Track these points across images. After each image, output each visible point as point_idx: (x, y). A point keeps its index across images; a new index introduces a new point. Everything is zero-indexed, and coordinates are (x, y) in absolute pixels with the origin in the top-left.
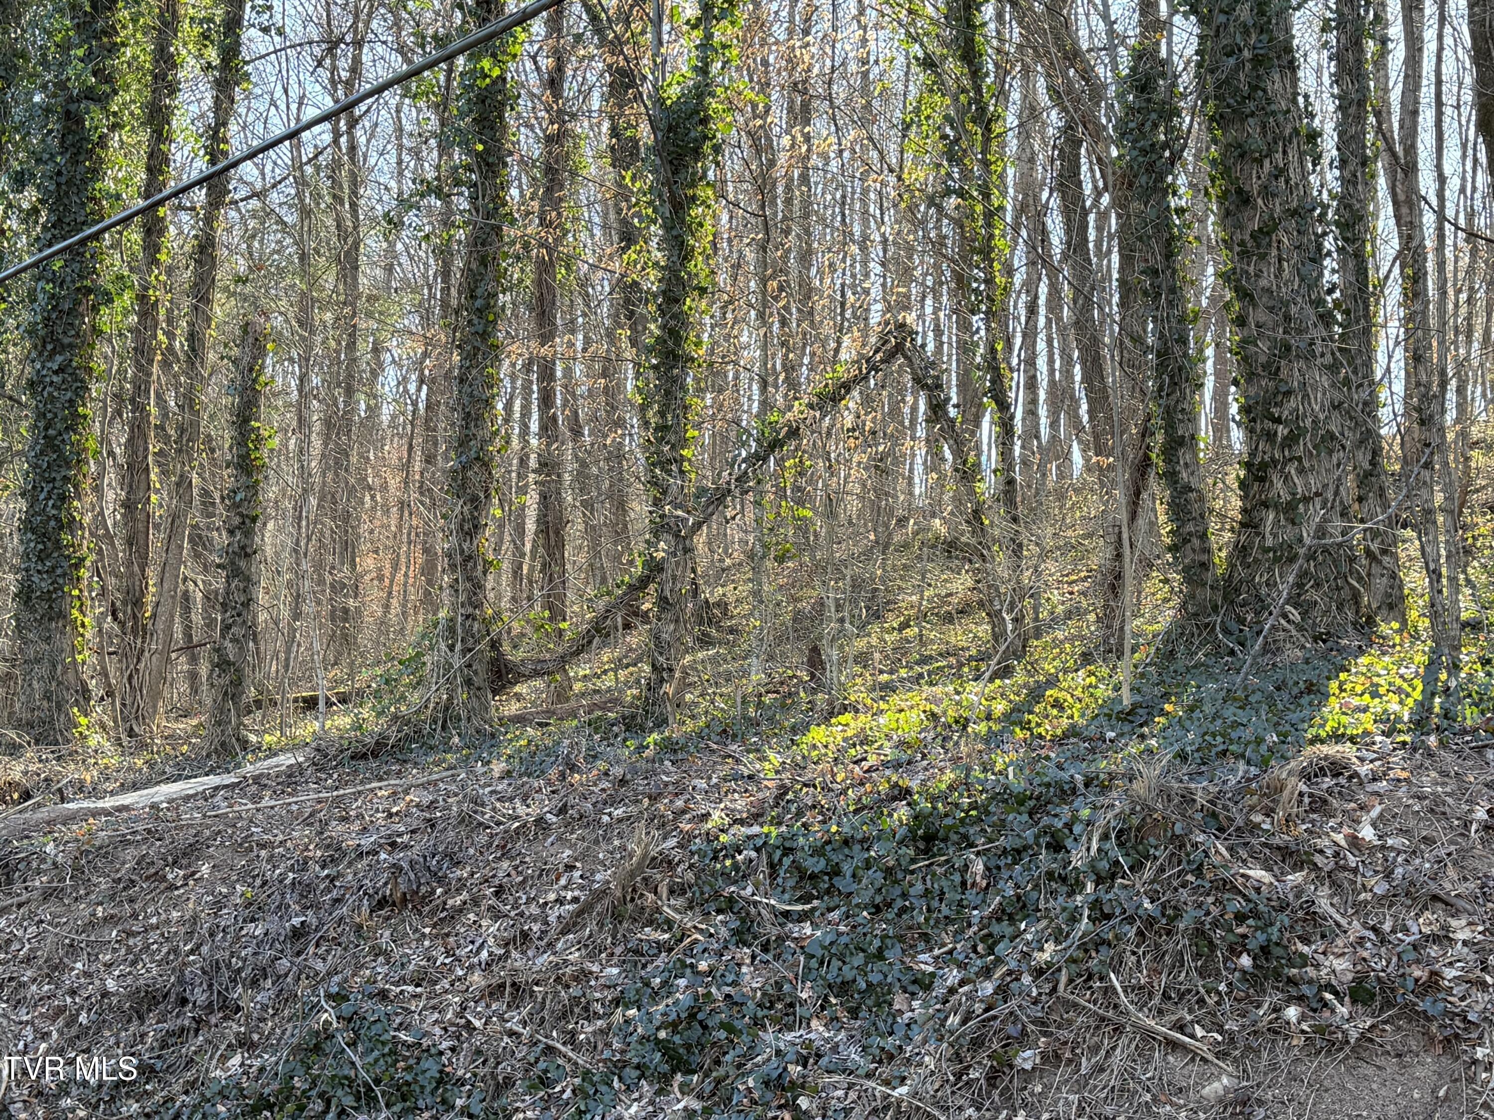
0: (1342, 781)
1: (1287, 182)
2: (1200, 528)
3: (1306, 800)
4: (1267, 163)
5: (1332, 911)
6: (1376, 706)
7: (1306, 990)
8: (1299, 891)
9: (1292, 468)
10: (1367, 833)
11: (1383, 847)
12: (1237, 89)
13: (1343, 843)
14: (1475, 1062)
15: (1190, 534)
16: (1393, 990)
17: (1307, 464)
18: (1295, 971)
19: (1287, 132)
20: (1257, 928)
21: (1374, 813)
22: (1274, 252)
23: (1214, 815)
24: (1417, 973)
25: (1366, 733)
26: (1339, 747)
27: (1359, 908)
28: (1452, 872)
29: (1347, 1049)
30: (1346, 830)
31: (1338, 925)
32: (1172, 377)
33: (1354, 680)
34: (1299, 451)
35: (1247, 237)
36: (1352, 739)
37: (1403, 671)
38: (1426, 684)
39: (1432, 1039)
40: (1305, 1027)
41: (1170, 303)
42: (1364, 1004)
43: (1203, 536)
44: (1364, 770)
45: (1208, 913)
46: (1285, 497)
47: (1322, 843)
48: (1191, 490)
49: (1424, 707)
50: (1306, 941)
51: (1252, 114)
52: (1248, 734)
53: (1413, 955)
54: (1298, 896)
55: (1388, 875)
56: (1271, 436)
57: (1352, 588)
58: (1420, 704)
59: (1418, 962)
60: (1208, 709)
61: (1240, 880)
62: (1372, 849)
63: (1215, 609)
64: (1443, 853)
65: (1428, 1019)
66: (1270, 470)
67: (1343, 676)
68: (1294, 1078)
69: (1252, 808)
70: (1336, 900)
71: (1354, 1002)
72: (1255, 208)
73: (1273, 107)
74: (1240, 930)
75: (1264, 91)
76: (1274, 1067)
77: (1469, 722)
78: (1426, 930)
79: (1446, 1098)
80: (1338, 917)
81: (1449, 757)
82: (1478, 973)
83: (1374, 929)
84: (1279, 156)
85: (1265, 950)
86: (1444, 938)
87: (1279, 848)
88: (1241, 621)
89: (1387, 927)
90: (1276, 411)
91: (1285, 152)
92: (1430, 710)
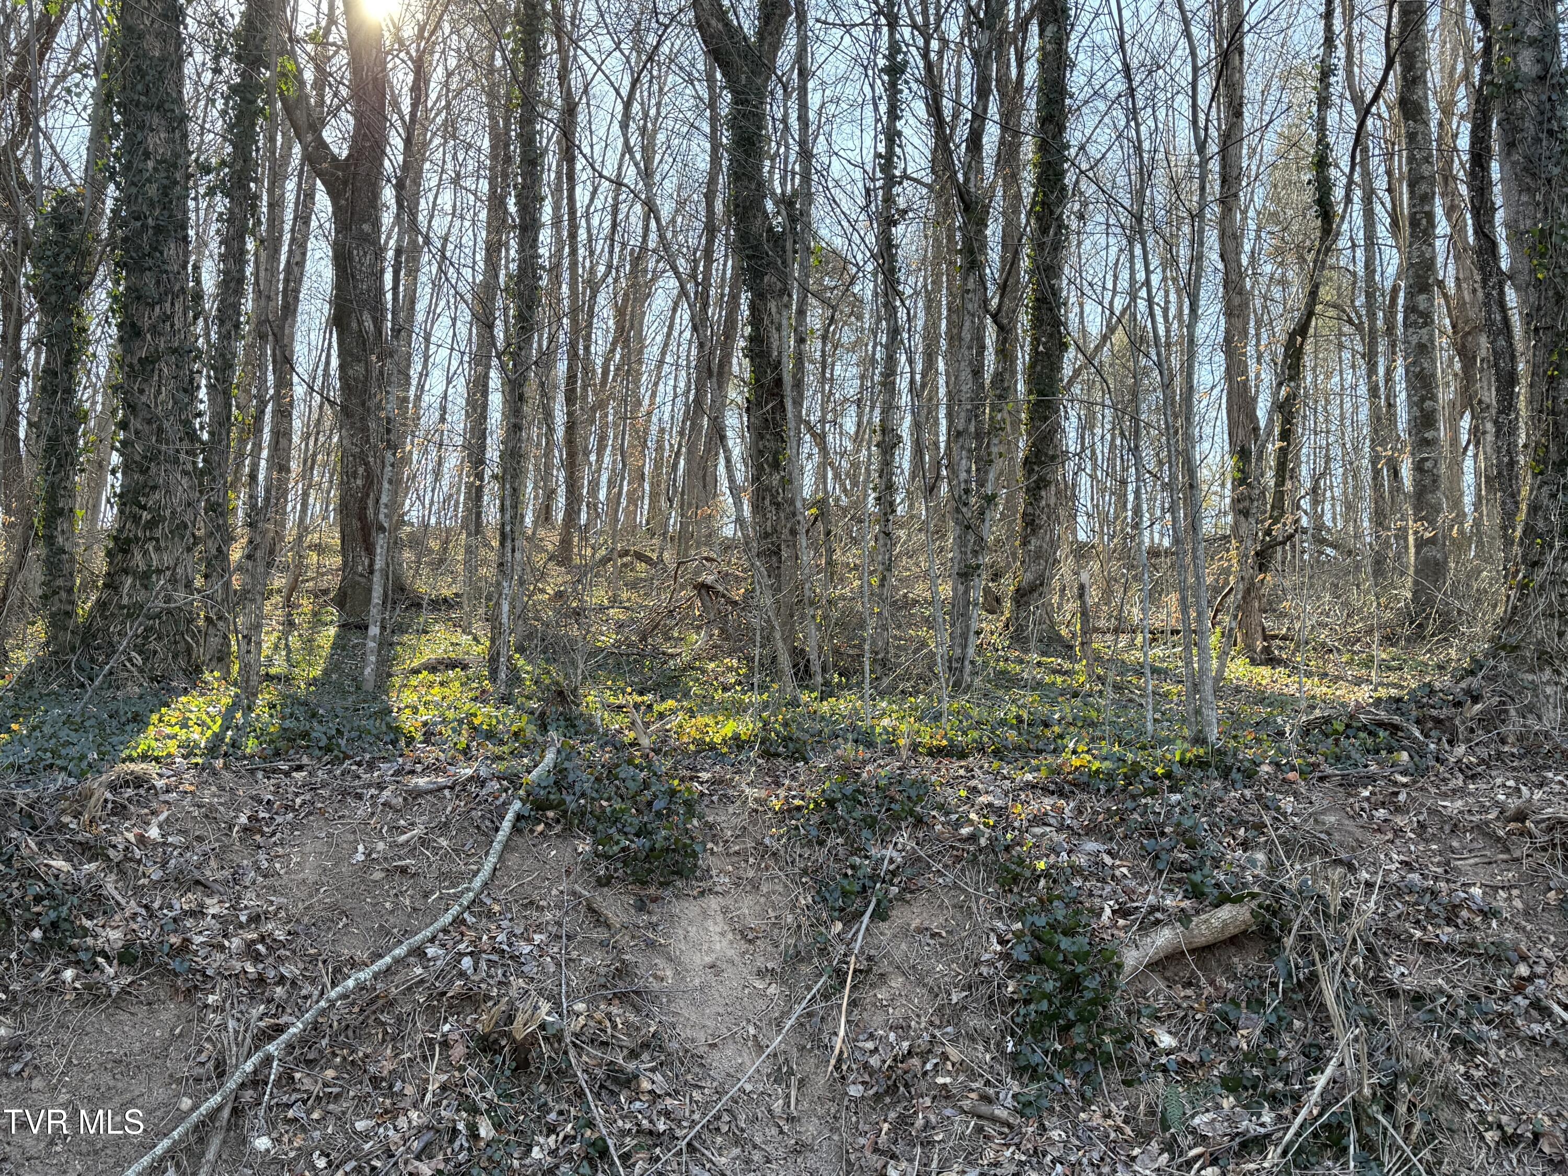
0: (142, 791)
1: (172, 326)
2: (69, 584)
3: (110, 806)
4: (157, 308)
5: (115, 893)
6: (183, 734)
7: (83, 956)
8: (90, 877)
9: (150, 547)
10: (154, 833)
11: (164, 843)
12: (140, 247)
13: (133, 840)
14: (206, 1006)
15: (59, 587)
16: (153, 954)
17: (163, 544)
18: (76, 941)
19: (177, 288)
20: (50, 907)
21: (162, 818)
22: (156, 378)
23: (30, 816)
24: (173, 940)
25: (169, 755)
26: (144, 766)
27: (138, 891)
28: (213, 863)
29: (109, 1001)
30: (136, 830)
31: (118, 904)
32: (59, 460)
33: (172, 715)
34: (158, 533)
35: (135, 361)
36: (157, 760)
37: (211, 709)
38: (224, 719)
39: (177, 990)
40: (77, 985)
41: (64, 400)
42: (129, 965)
43: (70, 591)
44: (160, 783)
45: (11, 896)
46: (142, 567)
47: (117, 840)
48: (64, 552)
49: (218, 738)
50: (90, 917)
51: (150, 269)
52: (73, 751)
53: (172, 926)
54: (88, 882)
55: (164, 865)
56: (136, 519)
57: (187, 642)
58: (215, 735)
59: (176, 931)
60: (47, 730)
61: (43, 869)
62: (155, 845)
63: (73, 650)
64: (208, 849)
65: (176, 975)
66: (133, 545)
67: (163, 710)
68: (61, 1025)
69: (63, 811)
70: (120, 884)
71: (120, 964)
72: (144, 340)
73: (166, 267)
74: (36, 909)
75: (162, 253)
76: (46, 1018)
77: (248, 751)
78: (186, 907)
79: (181, 1035)
80: (119, 898)
81: (227, 775)
82: (220, 938)
83: (146, 907)
84: (168, 305)
85: (54, 925)
86: (198, 913)
87: (80, 844)
88: (92, 660)
89: (156, 905)
90: (143, 500)
91: (173, 304)
92: (222, 740)
